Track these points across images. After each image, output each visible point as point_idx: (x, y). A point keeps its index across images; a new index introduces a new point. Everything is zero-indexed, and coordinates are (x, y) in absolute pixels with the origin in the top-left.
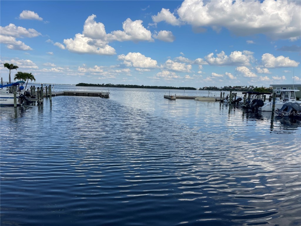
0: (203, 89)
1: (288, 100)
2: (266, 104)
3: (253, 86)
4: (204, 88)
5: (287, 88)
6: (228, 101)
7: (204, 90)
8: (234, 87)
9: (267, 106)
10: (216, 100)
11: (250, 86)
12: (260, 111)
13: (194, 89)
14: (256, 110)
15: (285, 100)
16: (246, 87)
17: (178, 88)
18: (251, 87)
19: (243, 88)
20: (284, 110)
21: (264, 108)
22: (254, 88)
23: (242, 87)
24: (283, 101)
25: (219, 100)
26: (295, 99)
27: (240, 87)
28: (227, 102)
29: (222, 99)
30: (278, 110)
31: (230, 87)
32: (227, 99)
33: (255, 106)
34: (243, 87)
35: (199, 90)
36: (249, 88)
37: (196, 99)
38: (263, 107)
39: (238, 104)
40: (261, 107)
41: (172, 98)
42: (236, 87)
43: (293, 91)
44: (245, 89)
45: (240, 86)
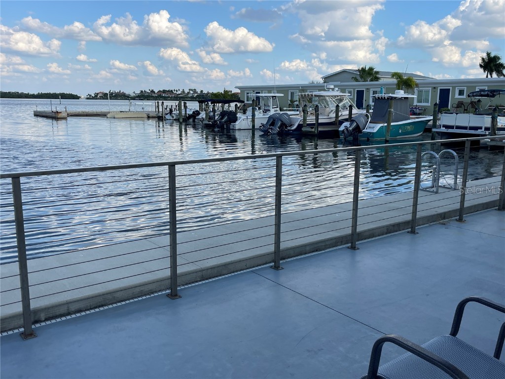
0: (96, 97)
1: (269, 110)
2: (240, 118)
3: (195, 90)
4: (96, 95)
5: (262, 91)
6: (173, 117)
7: (97, 99)
8: (160, 91)
9: (243, 121)
10: (149, 117)
11: (189, 90)
12: (233, 129)
13: (76, 97)
14: (227, 129)
15: (266, 111)
16: (183, 91)
17: (33, 95)
18: (191, 92)
19: (178, 93)
20: (270, 125)
21: (238, 125)
22: (197, 93)
23: (175, 92)
24: (263, 112)
25: (153, 117)
26: (278, 109)
27: (172, 91)
28: (172, 119)
29: (160, 114)
30: (263, 125)
31: (153, 91)
32: (170, 114)
33: (225, 122)
34: (177, 91)
35: (88, 99)
36: (188, 93)
37: (108, 116)
38: (237, 123)
39: (194, 121)
40: (234, 124)
41: (60, 115)
42: (164, 91)
43: (275, 96)
44: (181, 96)
45: (171, 89)
